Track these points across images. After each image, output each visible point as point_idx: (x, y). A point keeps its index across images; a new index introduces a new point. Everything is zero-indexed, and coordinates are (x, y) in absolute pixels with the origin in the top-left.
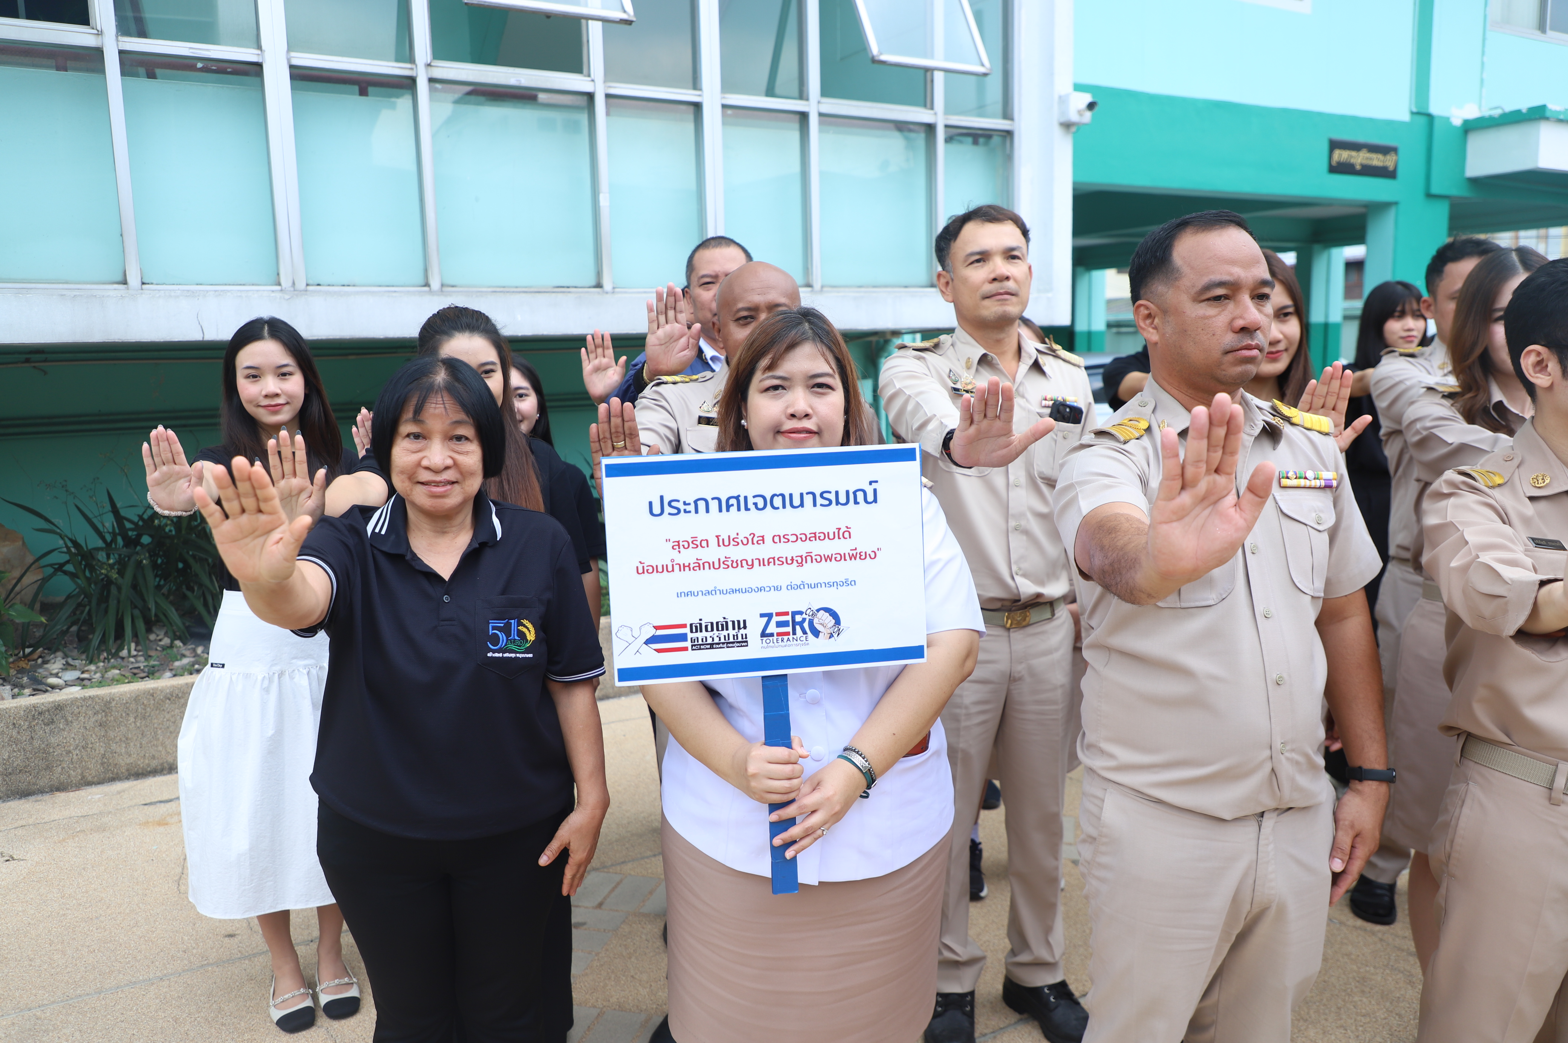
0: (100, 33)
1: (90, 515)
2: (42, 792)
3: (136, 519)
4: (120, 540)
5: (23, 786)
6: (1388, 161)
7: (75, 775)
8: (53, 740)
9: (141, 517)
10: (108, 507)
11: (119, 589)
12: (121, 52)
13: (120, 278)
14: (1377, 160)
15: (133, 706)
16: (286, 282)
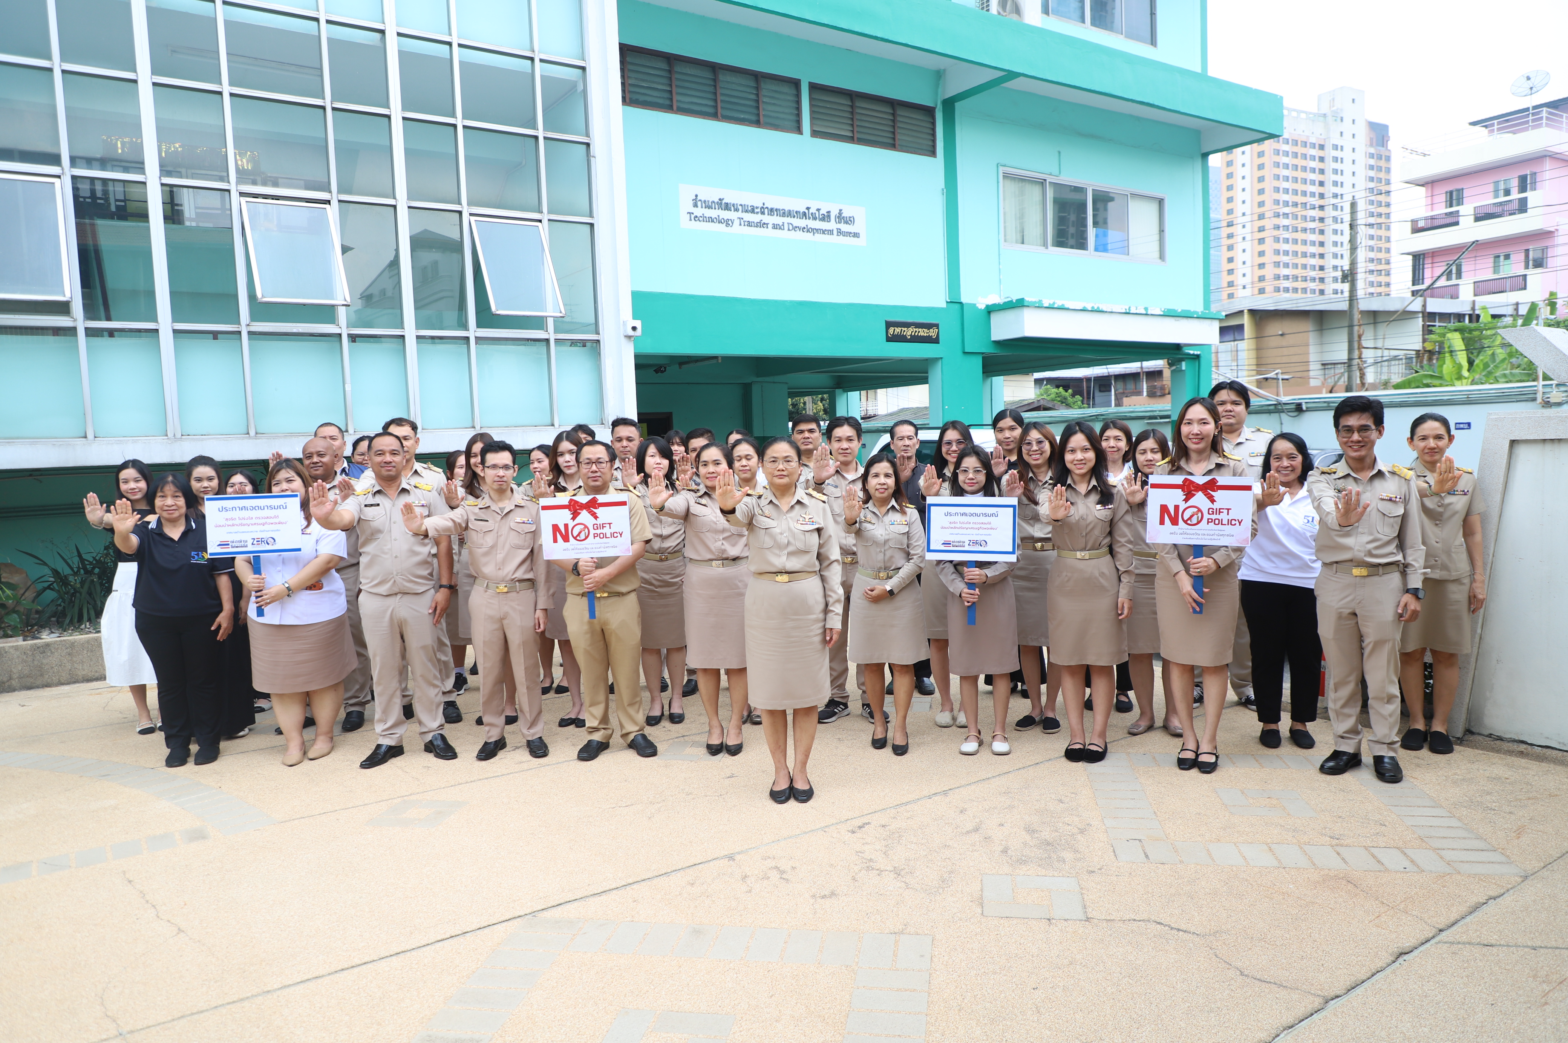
0: (75, 320)
1: (66, 558)
2: (38, 687)
3: (91, 560)
4: (82, 571)
5: (28, 684)
6: (932, 333)
7: (55, 679)
8: (45, 661)
9: (94, 558)
10: (76, 554)
11: (81, 594)
12: (86, 329)
13: (83, 435)
14: (923, 332)
15: (86, 645)
16: (170, 435)
